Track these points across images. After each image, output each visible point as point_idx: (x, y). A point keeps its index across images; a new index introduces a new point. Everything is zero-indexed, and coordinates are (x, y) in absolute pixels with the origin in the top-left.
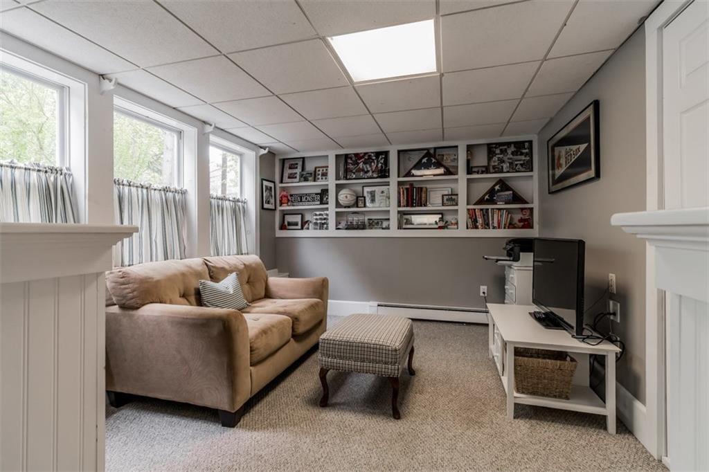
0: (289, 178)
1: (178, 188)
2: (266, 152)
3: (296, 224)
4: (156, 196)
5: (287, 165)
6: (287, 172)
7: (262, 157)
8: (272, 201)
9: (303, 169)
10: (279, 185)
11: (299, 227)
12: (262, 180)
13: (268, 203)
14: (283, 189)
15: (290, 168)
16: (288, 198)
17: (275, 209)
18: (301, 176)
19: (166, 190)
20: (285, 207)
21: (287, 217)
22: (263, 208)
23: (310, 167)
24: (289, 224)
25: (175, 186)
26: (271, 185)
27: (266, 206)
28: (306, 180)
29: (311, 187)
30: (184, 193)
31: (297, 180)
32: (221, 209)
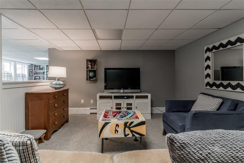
0: (36, 69)
1: (10, 73)
2: (30, 64)
3: (38, 79)
4: (6, 74)
5: (36, 66)
6: (36, 68)
7: (29, 66)
8: (32, 74)
9: (40, 67)
10: (34, 71)
11: (39, 79)
12: (29, 70)
13: (31, 74)
14: (35, 71)
15: (37, 67)
16: (36, 73)
17: (33, 76)
18: (39, 69)
19: (8, 73)
20: (35, 75)
21: (36, 77)
22: (29, 75)
23: (41, 67)
24: (36, 79)
25: (9, 72)
26: (32, 71)
27: (30, 75)
28: (40, 70)
29: (41, 71)
30: (11, 74)
31: (38, 70)
32: (19, 76)
